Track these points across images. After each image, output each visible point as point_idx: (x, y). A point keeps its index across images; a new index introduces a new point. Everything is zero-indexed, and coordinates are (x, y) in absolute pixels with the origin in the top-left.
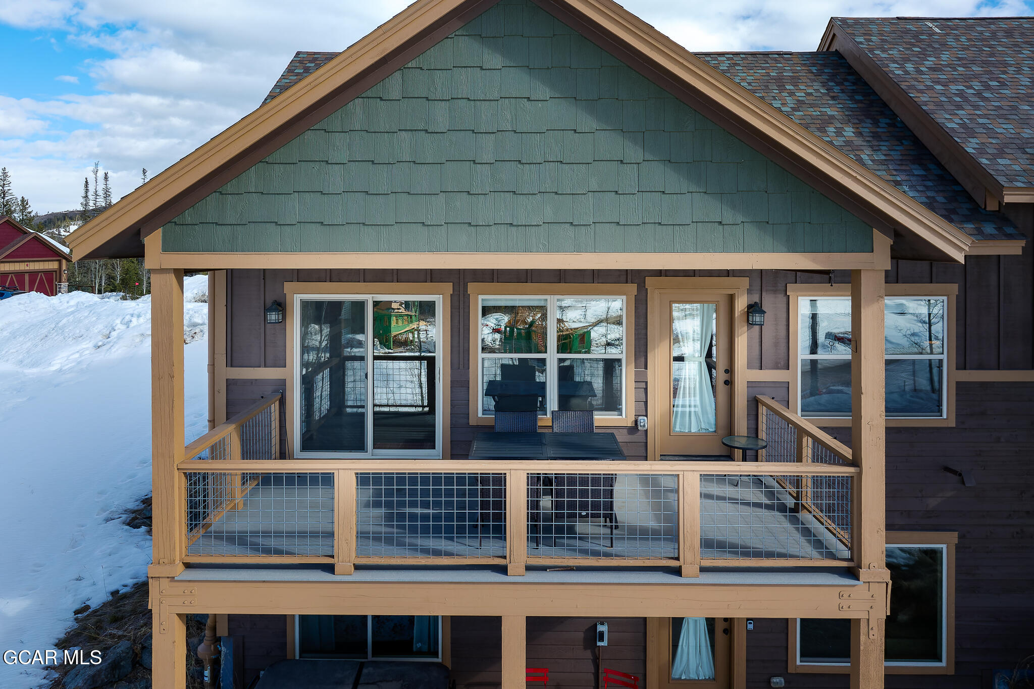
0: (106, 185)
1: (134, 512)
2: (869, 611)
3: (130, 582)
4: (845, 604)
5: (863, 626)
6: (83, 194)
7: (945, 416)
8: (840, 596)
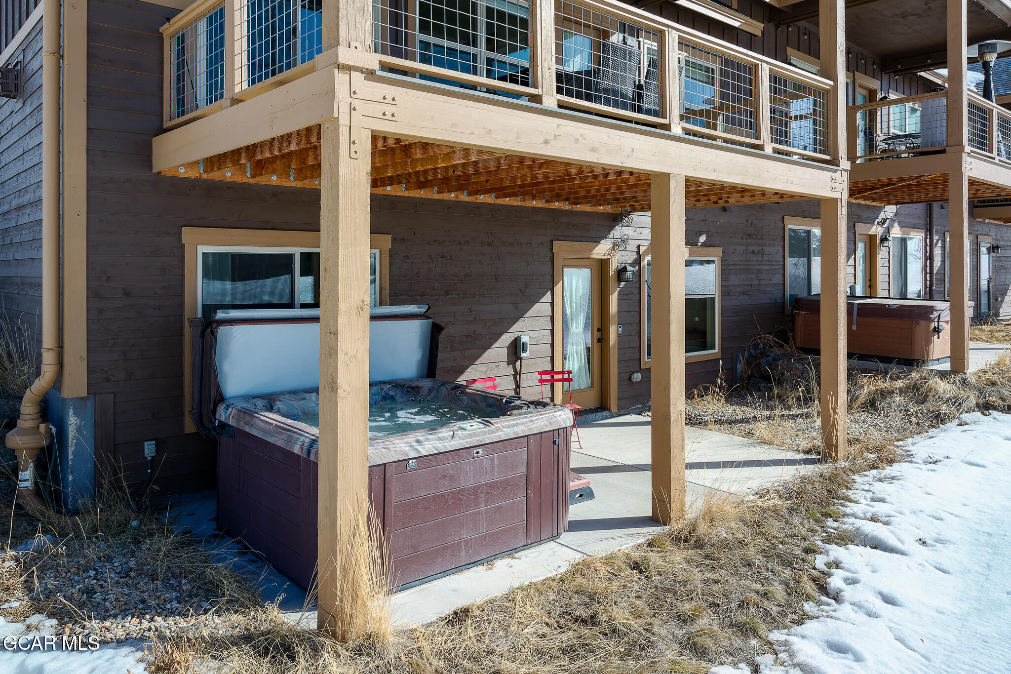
2: (841, 193)
4: (833, 186)
8: (832, 180)
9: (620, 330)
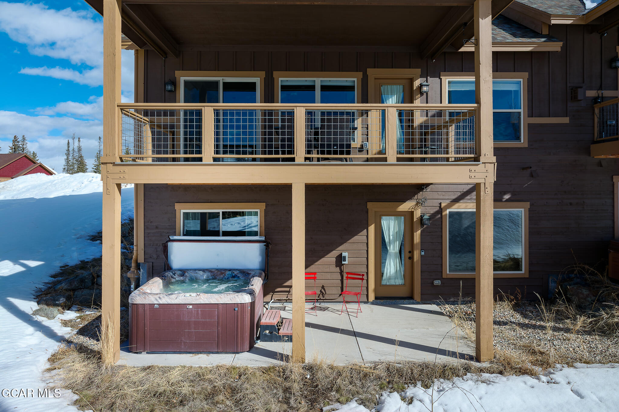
0: (79, 144)
1: (93, 236)
2: (485, 179)
3: (92, 257)
4: (472, 175)
5: (482, 186)
6: (67, 148)
7: (522, 141)
8: (470, 171)
9: (423, 253)
